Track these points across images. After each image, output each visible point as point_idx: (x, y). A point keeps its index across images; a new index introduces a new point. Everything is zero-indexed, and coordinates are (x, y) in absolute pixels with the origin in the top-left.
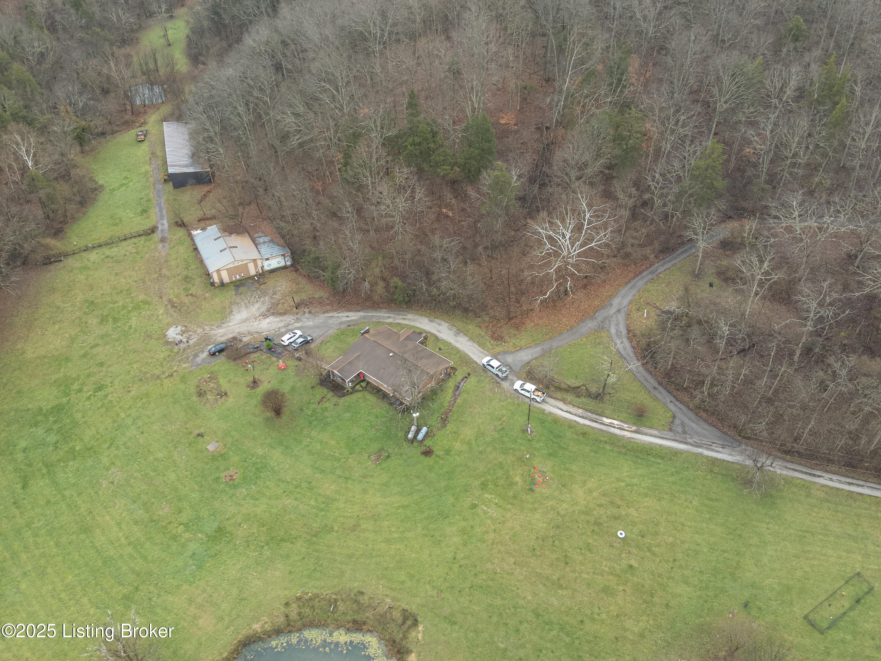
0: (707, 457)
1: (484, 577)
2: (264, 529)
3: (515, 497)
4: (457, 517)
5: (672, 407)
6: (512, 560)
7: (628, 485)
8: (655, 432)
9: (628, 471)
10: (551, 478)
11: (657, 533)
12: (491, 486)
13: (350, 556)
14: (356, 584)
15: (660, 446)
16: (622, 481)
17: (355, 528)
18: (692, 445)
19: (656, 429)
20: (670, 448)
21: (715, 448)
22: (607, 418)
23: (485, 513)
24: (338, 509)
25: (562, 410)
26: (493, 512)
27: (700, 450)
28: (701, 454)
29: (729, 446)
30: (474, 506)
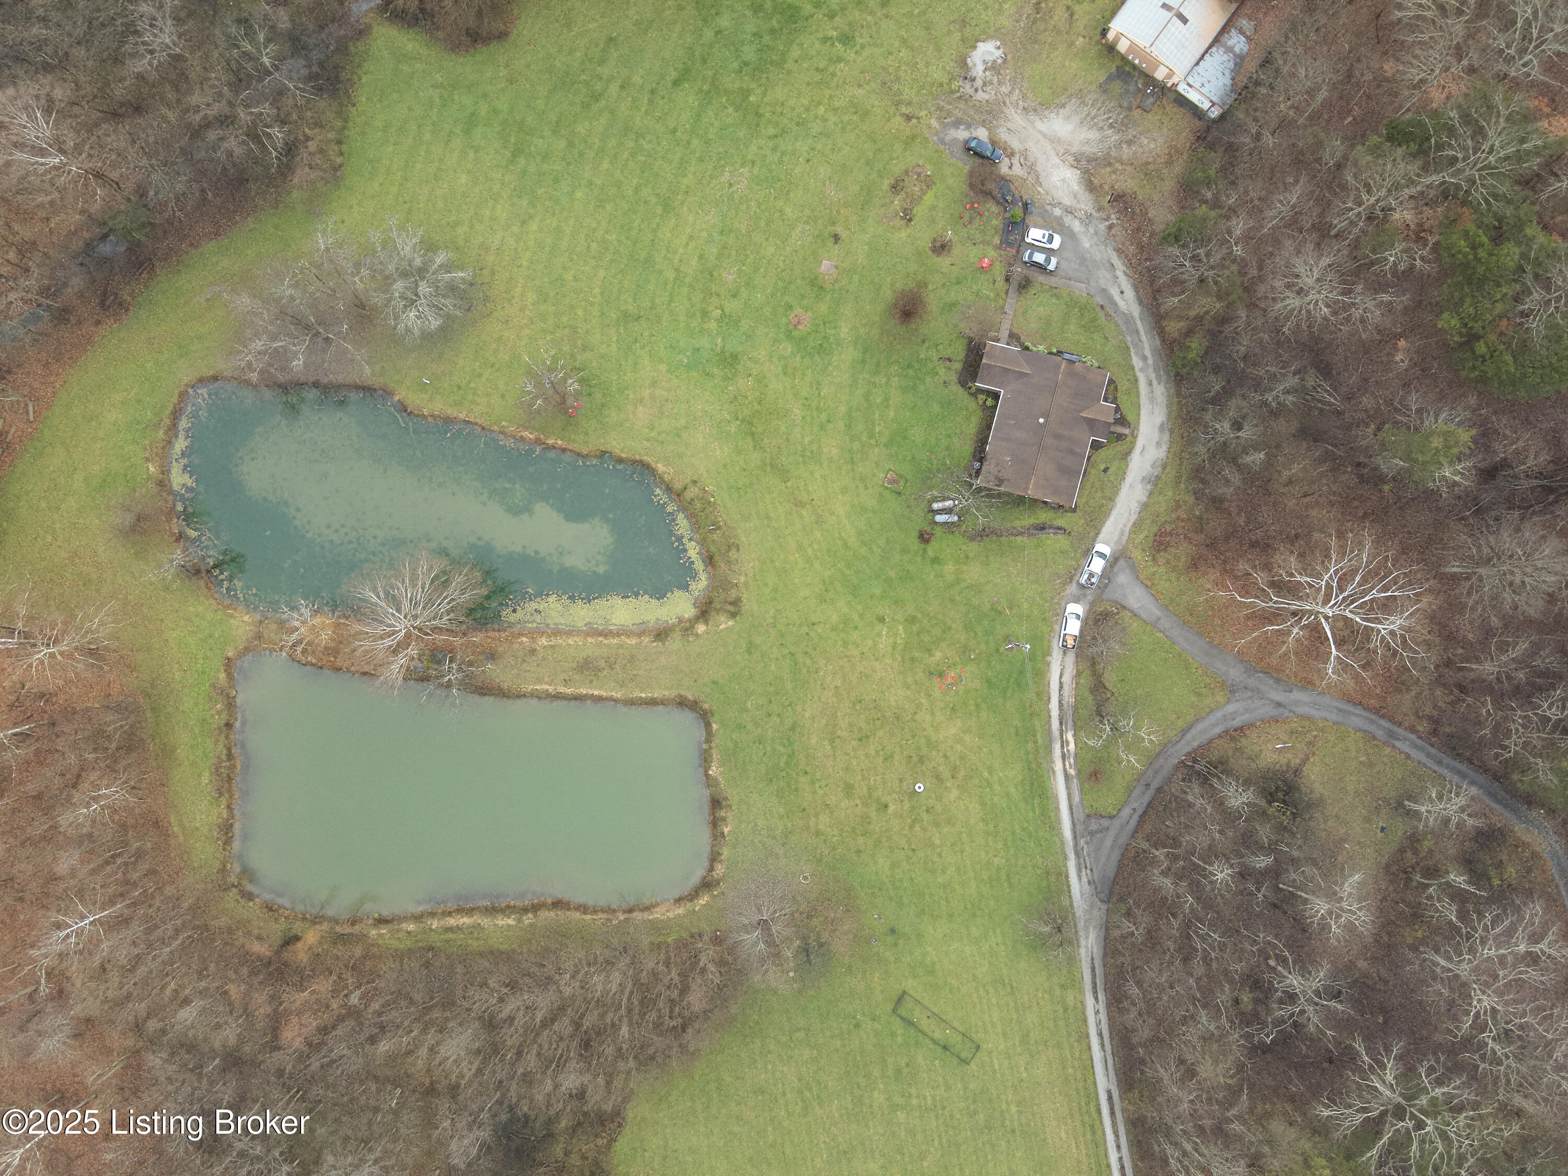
0: (1065, 866)
1: (808, 662)
2: (757, 407)
3: (913, 660)
4: (860, 607)
5: (1126, 812)
6: (839, 683)
7: (987, 780)
8: (1077, 799)
9: (1006, 777)
10: (957, 692)
11: (937, 825)
12: (915, 628)
13: (768, 518)
14: (744, 539)
15: (1057, 809)
16: (990, 773)
17: (799, 504)
18: (1076, 845)
19: (1082, 799)
20: (1059, 821)
21: (1084, 873)
22: (1074, 735)
23: (879, 635)
24: (812, 473)
25: (1061, 677)
26: (884, 643)
27: (1072, 856)
28: (1066, 858)
29: (1096, 888)
30: (881, 620)
